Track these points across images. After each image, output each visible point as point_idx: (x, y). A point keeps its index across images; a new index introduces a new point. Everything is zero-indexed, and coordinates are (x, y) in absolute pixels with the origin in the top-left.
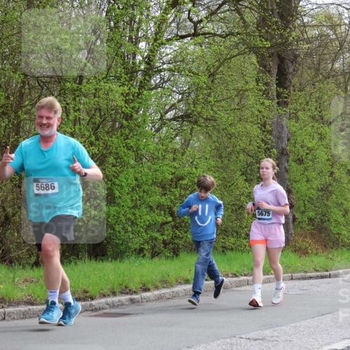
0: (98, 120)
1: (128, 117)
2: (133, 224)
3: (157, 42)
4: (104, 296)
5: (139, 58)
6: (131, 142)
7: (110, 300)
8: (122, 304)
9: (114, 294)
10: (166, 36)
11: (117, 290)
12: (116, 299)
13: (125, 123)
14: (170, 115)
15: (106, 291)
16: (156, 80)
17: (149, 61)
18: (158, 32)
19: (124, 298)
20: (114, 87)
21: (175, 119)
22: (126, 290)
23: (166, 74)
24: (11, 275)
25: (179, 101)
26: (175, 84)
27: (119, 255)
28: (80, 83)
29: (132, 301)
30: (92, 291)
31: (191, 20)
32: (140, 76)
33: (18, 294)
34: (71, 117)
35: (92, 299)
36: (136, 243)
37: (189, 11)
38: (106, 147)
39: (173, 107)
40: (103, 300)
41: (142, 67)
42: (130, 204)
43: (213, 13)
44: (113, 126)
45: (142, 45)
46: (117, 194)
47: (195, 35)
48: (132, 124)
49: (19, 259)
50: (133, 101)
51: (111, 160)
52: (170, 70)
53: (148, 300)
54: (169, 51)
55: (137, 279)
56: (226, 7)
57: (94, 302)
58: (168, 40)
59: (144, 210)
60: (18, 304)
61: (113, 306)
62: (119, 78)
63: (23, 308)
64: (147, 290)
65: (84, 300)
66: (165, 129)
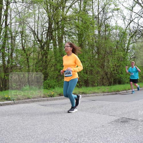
0: (118, 59)
1: (124, 58)
2: (126, 78)
3: (129, 44)
4: (122, 91)
5: (126, 47)
6: (125, 63)
7: (123, 92)
8: (125, 93)
9: (123, 91)
10: (130, 43)
11: (124, 90)
12: (124, 92)
13: (124, 59)
14: (132, 57)
15: (122, 90)
16: (129, 51)
17: (128, 47)
18: (129, 42)
19: (125, 91)
20: (121, 53)
21: (133, 58)
22: (125, 90)
23: (131, 50)
24: (104, 88)
25: (134, 55)
26: (133, 51)
27: (124, 83)
28: (115, 52)
29: (127, 92)
30: (119, 90)
31: (135, 39)
32: (126, 50)
33: (106, 91)
34: (114, 59)
35: (119, 92)
36: (127, 81)
37: (135, 38)
38: (121, 64)
39: (133, 56)
40: (121, 92)
41: (126, 49)
42: (125, 74)
43: (139, 38)
44: (121, 60)
45: (126, 45)
46: (123, 72)
47: (136, 42)
48: (125, 59)
49: (105, 85)
50: (125, 55)
51: (121, 66)
52: (132, 49)
53: (130, 92)
54: (131, 45)
55: (127, 88)
56: (141, 37)
57: (120, 92)
58: (131, 44)
59: (128, 75)
60: (106, 93)
61: (123, 93)
62: (122, 51)
63: (107, 93)
64: (129, 90)
65: (118, 92)
66: (131, 60)
